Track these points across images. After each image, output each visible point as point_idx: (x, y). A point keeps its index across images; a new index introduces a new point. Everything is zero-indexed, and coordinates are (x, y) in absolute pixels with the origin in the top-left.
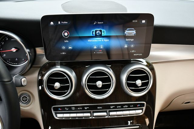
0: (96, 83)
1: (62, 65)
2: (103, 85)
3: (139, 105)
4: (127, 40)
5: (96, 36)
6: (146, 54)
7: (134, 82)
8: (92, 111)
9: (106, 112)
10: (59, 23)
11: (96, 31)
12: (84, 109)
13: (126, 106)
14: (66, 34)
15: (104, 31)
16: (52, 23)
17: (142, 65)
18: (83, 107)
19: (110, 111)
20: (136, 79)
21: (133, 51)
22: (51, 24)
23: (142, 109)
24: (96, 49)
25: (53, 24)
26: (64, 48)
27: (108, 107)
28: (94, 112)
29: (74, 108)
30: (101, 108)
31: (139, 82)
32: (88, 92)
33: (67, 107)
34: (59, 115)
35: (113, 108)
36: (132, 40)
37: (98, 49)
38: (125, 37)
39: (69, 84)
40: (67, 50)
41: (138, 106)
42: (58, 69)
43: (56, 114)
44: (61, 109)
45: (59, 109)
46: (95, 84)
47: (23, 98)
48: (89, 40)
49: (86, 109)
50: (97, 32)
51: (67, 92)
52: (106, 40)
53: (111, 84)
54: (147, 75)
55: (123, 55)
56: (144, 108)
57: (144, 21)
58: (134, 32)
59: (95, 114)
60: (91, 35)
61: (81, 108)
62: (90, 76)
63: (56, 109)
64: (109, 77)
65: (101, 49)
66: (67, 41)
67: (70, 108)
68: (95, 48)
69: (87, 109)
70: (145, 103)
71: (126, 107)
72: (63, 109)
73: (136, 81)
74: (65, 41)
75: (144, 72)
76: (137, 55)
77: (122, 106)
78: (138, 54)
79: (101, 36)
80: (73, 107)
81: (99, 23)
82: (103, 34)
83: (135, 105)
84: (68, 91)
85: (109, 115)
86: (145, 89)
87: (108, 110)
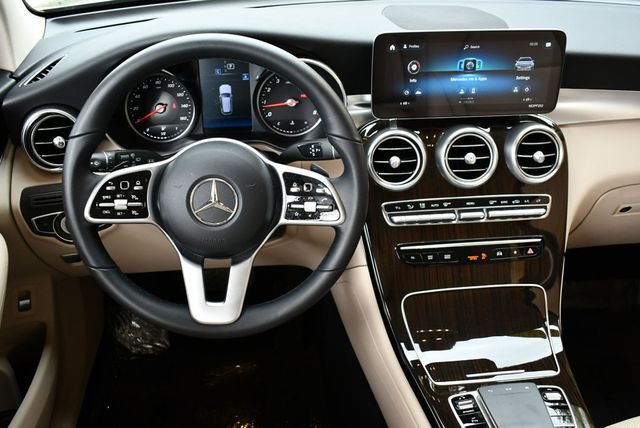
1: (402, 125)
4: (518, 78)
5: (466, 71)
6: (550, 107)
7: (531, 156)
8: (456, 210)
9: (481, 210)
10: (405, 47)
11: (466, 62)
12: (441, 206)
13: (518, 202)
14: (414, 67)
15: (479, 63)
16: (392, 47)
17: (545, 124)
18: (441, 202)
19: (488, 210)
20: (533, 150)
21: (528, 99)
24: (462, 96)
26: (407, 92)
27: (485, 202)
28: (460, 212)
29: (424, 204)
30: (472, 203)
31: (539, 156)
32: (449, 174)
33: (411, 204)
34: (396, 219)
35: (495, 204)
36: (527, 78)
37: (467, 95)
38: (516, 73)
40: (412, 98)
42: (394, 131)
43: (390, 216)
44: (400, 208)
45: (397, 208)
46: (463, 159)
48: (453, 79)
50: (469, 64)
51: (411, 175)
52: (483, 79)
53: (490, 158)
56: (549, 205)
57: (548, 45)
58: (532, 63)
59: (463, 215)
60: (458, 69)
61: (437, 205)
62: (454, 144)
63: (389, 208)
64: (486, 145)
65: (472, 96)
66: (414, 81)
67: (417, 206)
68: (462, 92)
69: (449, 207)
72: (404, 207)
74: (411, 81)
75: (548, 139)
76: (534, 106)
77: (510, 200)
78: (536, 105)
79: (473, 71)
80: (422, 202)
81: (472, 47)
82: (477, 67)
84: (413, 173)
85: (488, 218)
86: (550, 169)
87: (485, 208)
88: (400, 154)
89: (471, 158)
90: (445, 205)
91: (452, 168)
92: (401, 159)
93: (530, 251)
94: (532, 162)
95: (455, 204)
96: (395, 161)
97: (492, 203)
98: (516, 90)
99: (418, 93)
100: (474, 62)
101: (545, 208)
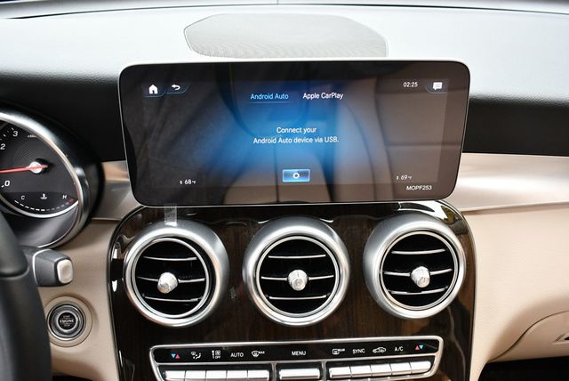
0: (287, 276)
1: (182, 217)
2: (309, 283)
3: (421, 347)
6: (444, 186)
7: (407, 275)
8: (274, 363)
9: (318, 365)
12: (248, 357)
16: (153, 89)
17: (432, 220)
18: (247, 350)
19: (330, 365)
20: (412, 263)
21: (404, 177)
22: (151, 92)
23: (431, 359)
25: (156, 92)
27: (326, 350)
28: (280, 367)
29: (218, 353)
30: (301, 353)
31: (421, 275)
32: (262, 303)
33: (197, 350)
34: (172, 375)
35: (341, 355)
39: (204, 277)
41: (417, 348)
42: (171, 229)
43: (163, 369)
44: (178, 357)
45: (173, 355)
46: (285, 279)
47: (61, 317)
49: (256, 355)
51: (196, 303)
53: (334, 278)
54: (448, 252)
55: (375, 187)
56: (438, 356)
57: (437, 85)
59: (284, 373)
61: (241, 355)
62: (270, 253)
63: (162, 356)
64: (328, 257)
67: (207, 354)
69: (261, 358)
70: (440, 339)
71: (382, 351)
72: (185, 355)
73: (414, 272)
75: (439, 244)
76: (416, 188)
77: (369, 347)
78: (420, 187)
80: (216, 349)
83: (410, 347)
84: (199, 301)
86: (441, 294)
87: (324, 361)
88: (177, 270)
90: (256, 353)
91: (268, 294)
95: (271, 353)
97: (336, 352)
101: (433, 358)
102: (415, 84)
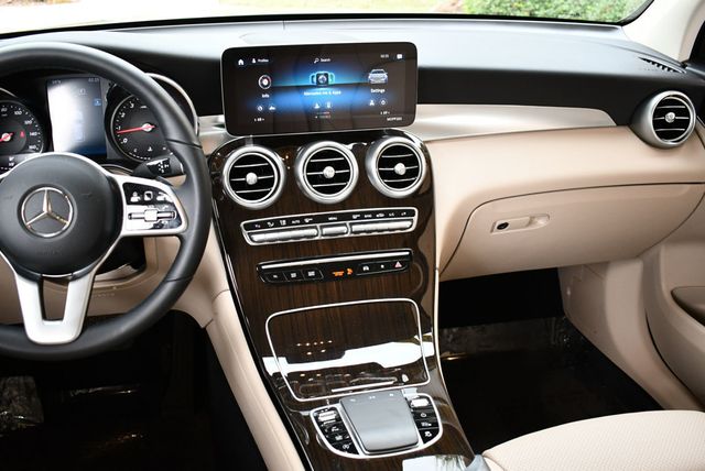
1: (257, 142)
3: (405, 213)
4: (373, 91)
5: (318, 85)
6: (409, 118)
7: (392, 169)
8: (318, 225)
9: (345, 225)
10: (254, 61)
11: (318, 76)
12: (303, 222)
13: (382, 215)
14: (265, 82)
15: (332, 76)
16: (241, 62)
17: (404, 136)
18: (302, 219)
19: (351, 224)
20: (393, 163)
21: (385, 113)
22: (239, 64)
24: (319, 110)
25: (243, 64)
26: (260, 108)
27: (348, 217)
28: (322, 227)
29: (284, 221)
30: (334, 218)
31: (400, 168)
32: (311, 191)
33: (271, 221)
34: (256, 237)
35: (358, 218)
36: (382, 91)
37: (323, 110)
38: (370, 86)
39: (273, 174)
40: (265, 114)
42: (250, 148)
43: (250, 235)
44: (259, 226)
46: (322, 173)
48: (306, 94)
50: (321, 78)
51: (269, 192)
52: (337, 92)
53: (350, 172)
54: (415, 156)
56: (415, 218)
57: (400, 56)
58: (385, 75)
59: (326, 230)
60: (310, 83)
61: (298, 222)
62: (311, 159)
63: (248, 227)
64: (345, 159)
65: (327, 110)
66: (267, 96)
67: (277, 224)
68: (317, 107)
69: (310, 223)
70: (416, 209)
72: (264, 225)
74: (263, 96)
75: (409, 152)
76: (393, 119)
77: (374, 214)
78: (395, 118)
79: (326, 85)
80: (283, 219)
81: (323, 60)
82: (330, 80)
84: (270, 190)
85: (352, 232)
86: (413, 181)
87: (348, 223)
88: (257, 171)
89: (329, 172)
90: (307, 221)
91: (311, 184)
92: (258, 175)
93: (398, 265)
94: (394, 175)
95: (316, 220)
96: (251, 178)
97: (355, 217)
98: (372, 103)
99: (272, 108)
100: (326, 75)
101: (412, 220)
102: (387, 56)
